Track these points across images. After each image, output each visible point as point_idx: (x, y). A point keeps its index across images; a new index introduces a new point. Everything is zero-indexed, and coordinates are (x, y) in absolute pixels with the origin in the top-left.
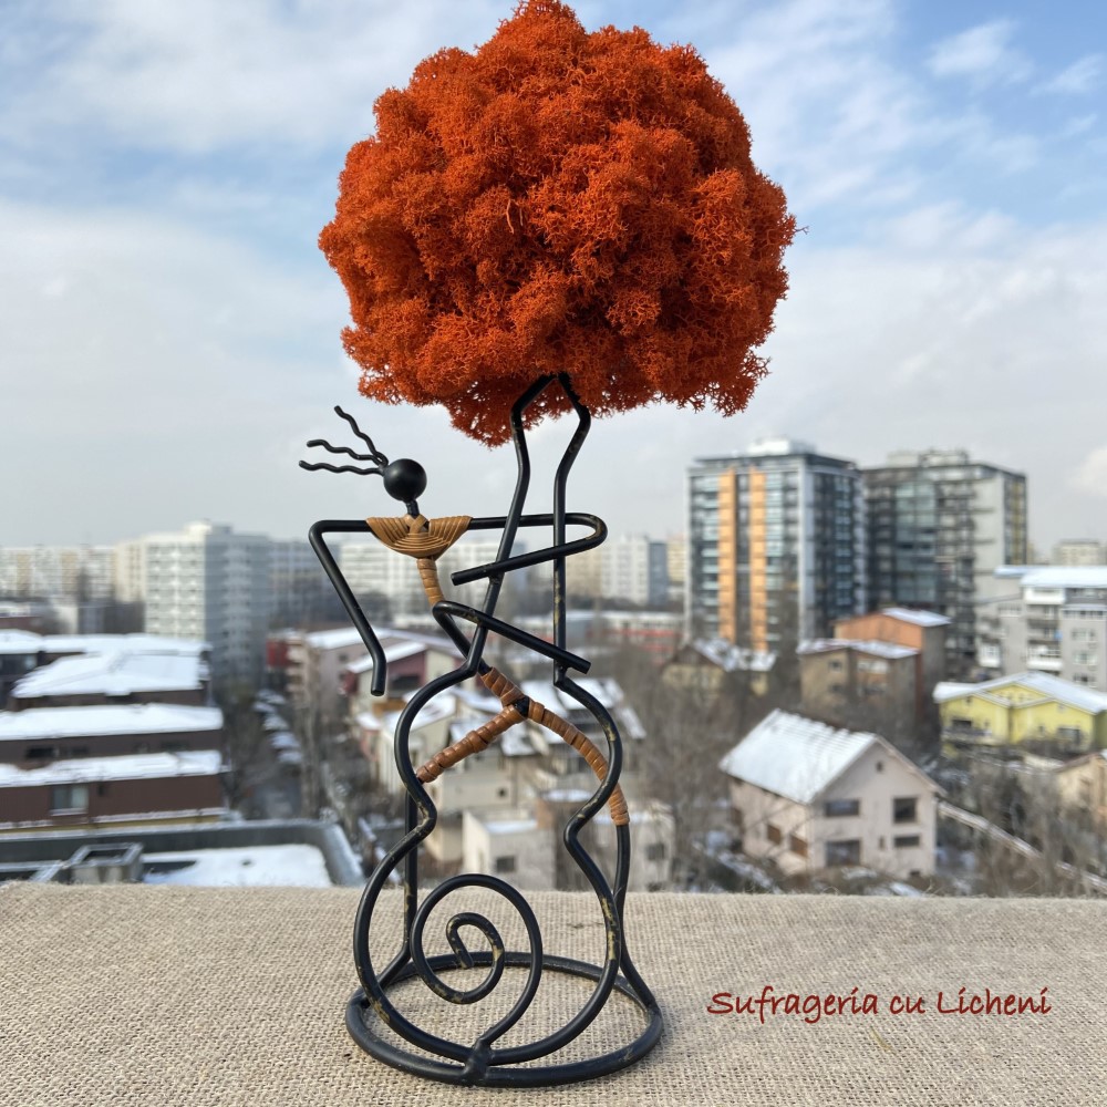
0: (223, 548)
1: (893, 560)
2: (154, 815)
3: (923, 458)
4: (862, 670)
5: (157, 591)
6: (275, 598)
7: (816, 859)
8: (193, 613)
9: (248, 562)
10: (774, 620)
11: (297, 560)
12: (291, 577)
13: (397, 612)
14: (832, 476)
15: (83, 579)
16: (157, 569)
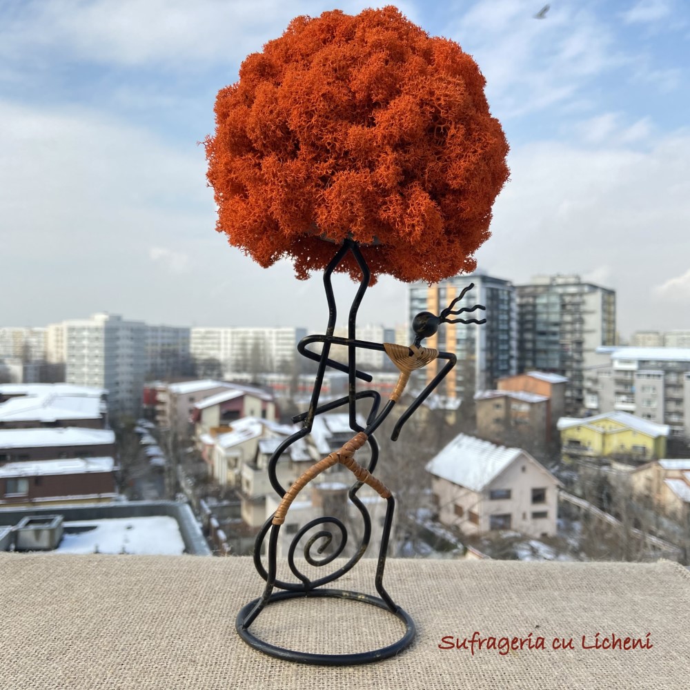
0: (116, 329)
1: (534, 342)
2: (70, 497)
3: (553, 279)
4: (514, 409)
5: (73, 356)
6: (149, 361)
7: (484, 526)
8: (97, 370)
9: (132, 338)
10: (460, 378)
11: (163, 338)
12: (159, 348)
13: (226, 371)
14: (497, 290)
15: (26, 348)
16: (74, 342)
